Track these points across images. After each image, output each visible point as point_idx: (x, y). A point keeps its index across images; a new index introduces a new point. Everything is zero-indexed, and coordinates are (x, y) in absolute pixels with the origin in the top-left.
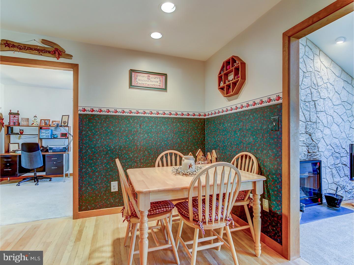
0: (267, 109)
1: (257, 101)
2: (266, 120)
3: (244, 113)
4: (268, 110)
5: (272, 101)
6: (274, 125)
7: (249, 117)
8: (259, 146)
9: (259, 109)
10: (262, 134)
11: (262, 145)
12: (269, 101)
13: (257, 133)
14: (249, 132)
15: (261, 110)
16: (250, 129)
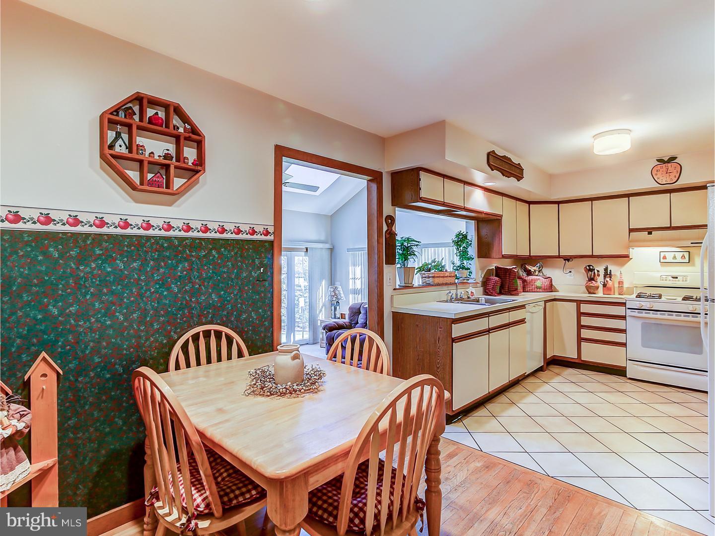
0: (249, 246)
1: (229, 227)
2: (247, 262)
3: (196, 244)
4: (251, 247)
5: (257, 235)
6: (262, 271)
7: (209, 253)
8: (232, 309)
9: (232, 241)
10: (239, 287)
11: (240, 305)
12: (252, 233)
13: (228, 285)
14: (208, 283)
15: (237, 244)
16: (211, 278)
